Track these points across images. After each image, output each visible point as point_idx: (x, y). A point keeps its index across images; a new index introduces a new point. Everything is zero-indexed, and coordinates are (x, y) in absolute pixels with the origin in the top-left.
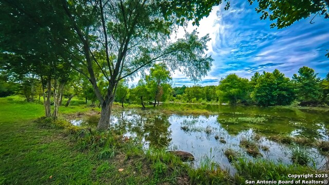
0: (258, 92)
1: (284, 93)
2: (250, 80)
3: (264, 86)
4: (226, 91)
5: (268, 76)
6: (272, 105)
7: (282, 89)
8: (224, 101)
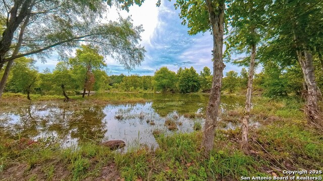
0: (181, 83)
1: (195, 84)
2: (176, 73)
3: (185, 78)
4: (159, 81)
5: (187, 71)
6: (189, 92)
7: (194, 81)
8: (158, 90)
